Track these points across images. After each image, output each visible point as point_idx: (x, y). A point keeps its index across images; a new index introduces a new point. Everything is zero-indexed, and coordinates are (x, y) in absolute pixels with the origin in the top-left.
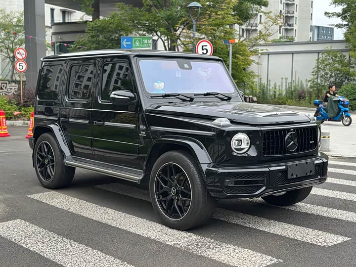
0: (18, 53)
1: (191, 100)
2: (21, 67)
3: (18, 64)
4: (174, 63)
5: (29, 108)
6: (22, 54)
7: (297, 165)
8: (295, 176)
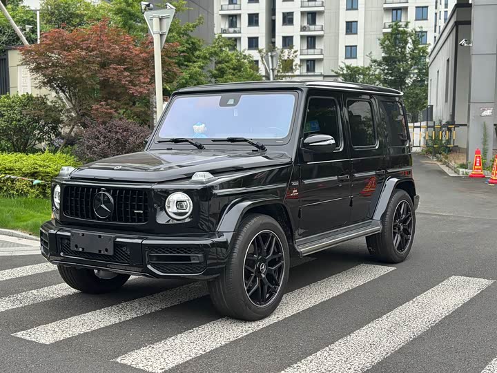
7: (83, 235)
8: (81, 250)
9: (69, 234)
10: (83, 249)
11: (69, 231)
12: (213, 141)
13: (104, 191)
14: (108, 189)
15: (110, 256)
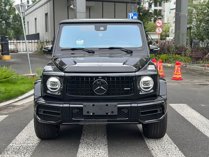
0: (158, 23)
1: (93, 52)
2: (159, 31)
3: (157, 29)
4: (92, 27)
5: (161, 55)
6: (160, 23)
7: (93, 105)
8: (91, 114)
9: (82, 106)
10: (93, 114)
11: (82, 104)
12: (99, 49)
13: (101, 79)
14: (103, 77)
15: (116, 115)
